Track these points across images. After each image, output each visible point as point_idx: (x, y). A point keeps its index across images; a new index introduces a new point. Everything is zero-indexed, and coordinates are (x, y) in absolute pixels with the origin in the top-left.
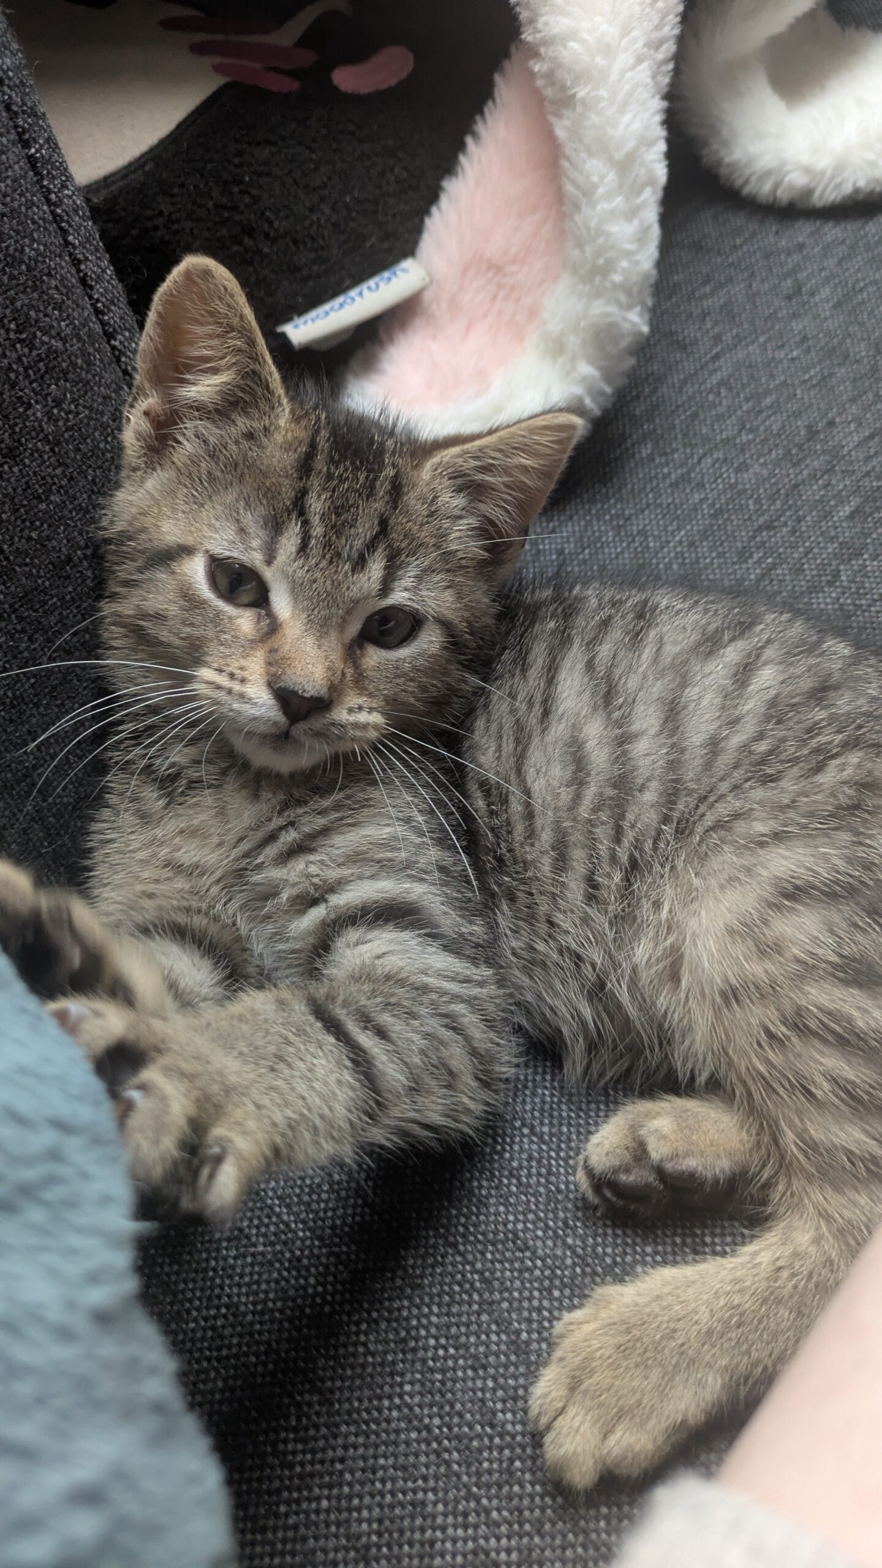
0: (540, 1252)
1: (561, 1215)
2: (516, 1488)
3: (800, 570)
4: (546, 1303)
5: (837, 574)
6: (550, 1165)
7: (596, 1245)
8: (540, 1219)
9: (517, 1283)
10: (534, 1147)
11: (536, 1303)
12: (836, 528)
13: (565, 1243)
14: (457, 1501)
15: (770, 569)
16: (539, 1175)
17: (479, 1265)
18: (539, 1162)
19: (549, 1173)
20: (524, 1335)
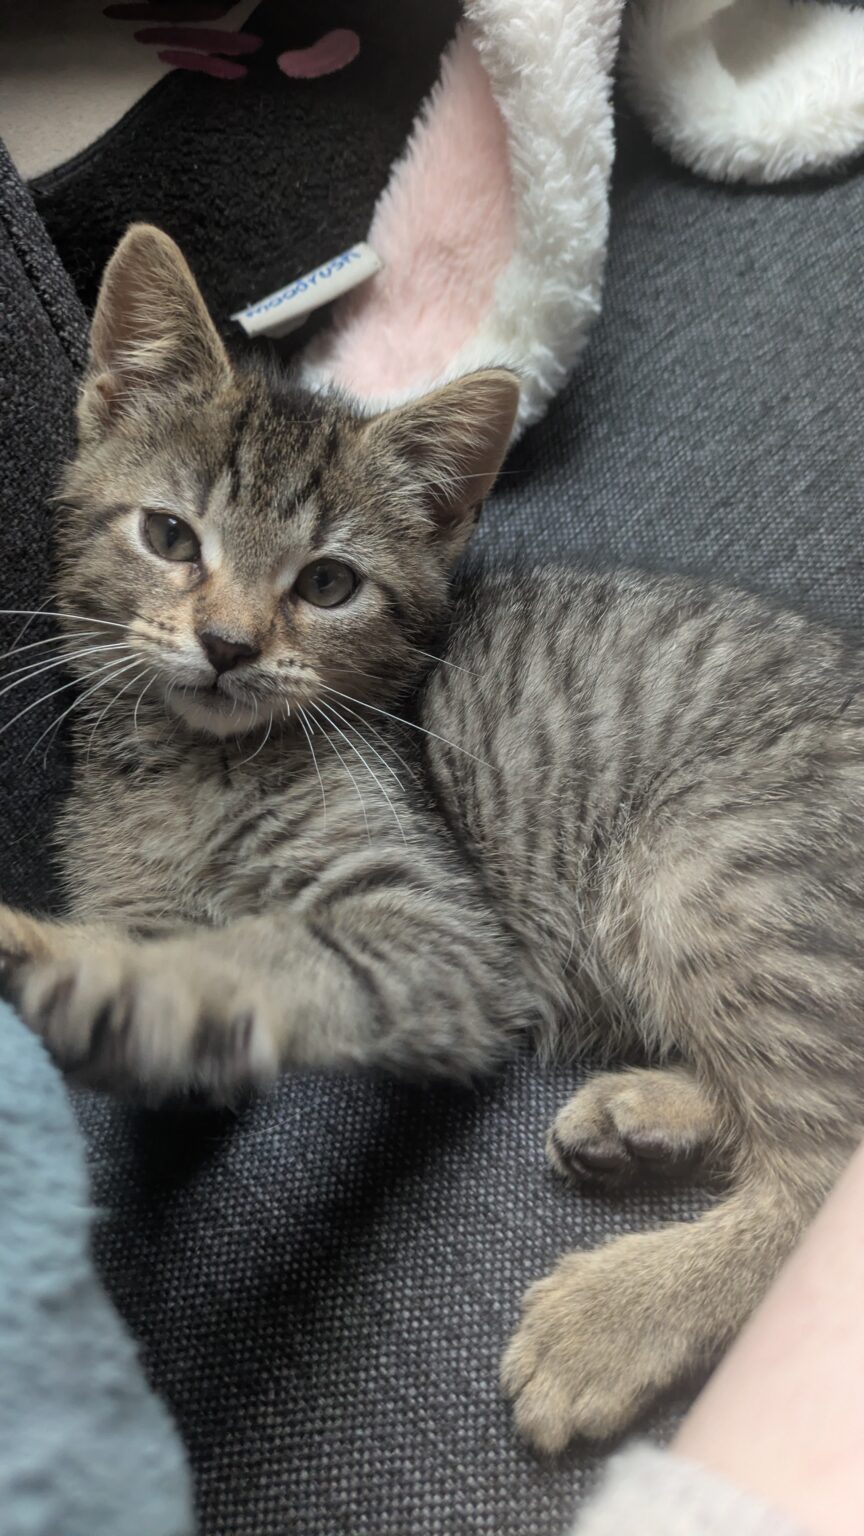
0: (511, 1224)
1: (531, 1187)
2: (491, 1455)
3: (756, 547)
4: (517, 1273)
5: (793, 549)
6: (520, 1138)
7: (565, 1215)
8: (510, 1191)
9: (489, 1255)
10: (504, 1121)
11: (507, 1274)
12: (792, 503)
13: (535, 1214)
14: (433, 1469)
15: (728, 546)
16: (509, 1148)
17: (451, 1239)
18: (509, 1136)
19: (519, 1146)
20: (497, 1306)
